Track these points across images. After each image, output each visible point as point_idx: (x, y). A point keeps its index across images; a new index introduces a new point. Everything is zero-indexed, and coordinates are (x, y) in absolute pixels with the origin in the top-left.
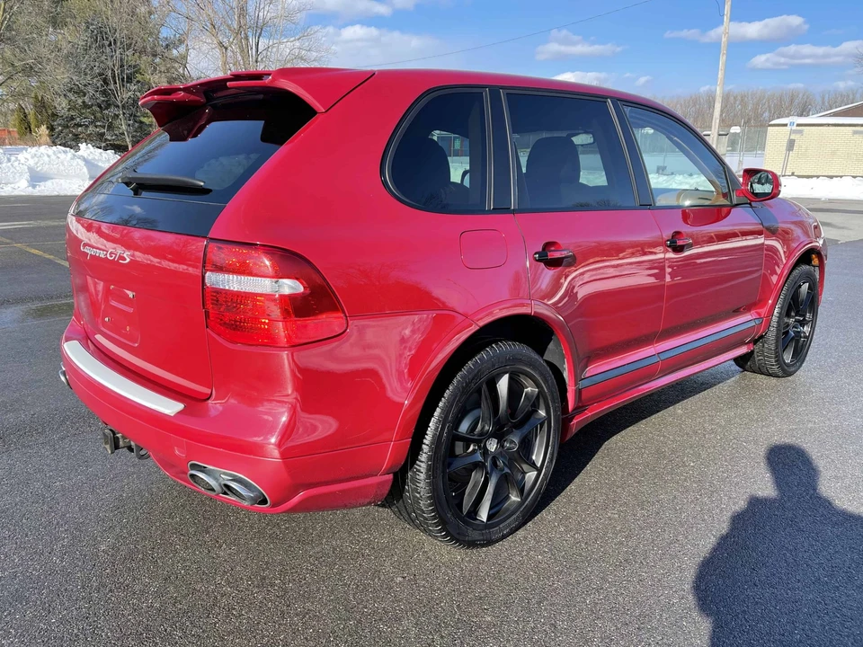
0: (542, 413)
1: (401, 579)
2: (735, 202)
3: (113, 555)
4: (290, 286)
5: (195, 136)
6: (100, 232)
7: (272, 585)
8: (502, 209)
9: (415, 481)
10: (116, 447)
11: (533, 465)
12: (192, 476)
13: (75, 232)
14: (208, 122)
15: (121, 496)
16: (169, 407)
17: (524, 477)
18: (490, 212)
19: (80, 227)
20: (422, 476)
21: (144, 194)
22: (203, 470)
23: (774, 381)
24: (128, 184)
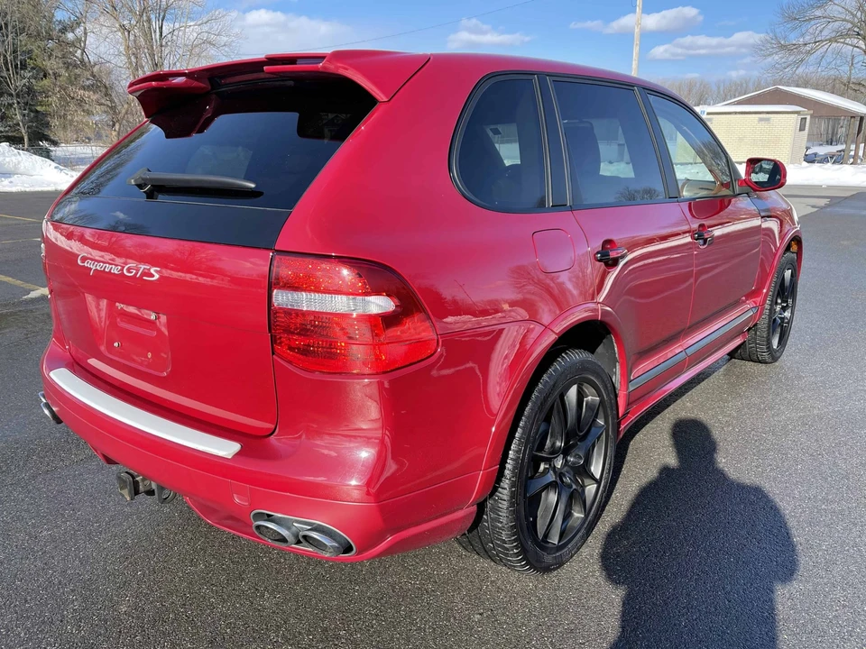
0: (601, 422)
2: (737, 191)
3: (138, 618)
4: (380, 304)
5: (201, 131)
7: (338, 637)
8: (559, 206)
9: (496, 510)
10: (137, 492)
11: (592, 477)
12: (258, 527)
13: (54, 240)
14: (216, 114)
15: (126, 542)
16: (225, 449)
17: (584, 491)
18: (549, 210)
19: (59, 236)
20: (504, 505)
21: (161, 198)
22: (269, 518)
24: (140, 186)
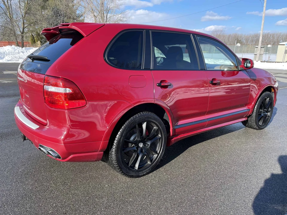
0: (160, 135)
1: (107, 186)
2: (239, 69)
3: (22, 173)
4: (68, 91)
5: (55, 42)
6: (26, 73)
8: (147, 69)
9: (111, 154)
11: (156, 153)
13: (19, 73)
14: (59, 39)
15: (31, 155)
16: (34, 127)
17: (153, 156)
18: (142, 70)
20: (113, 153)
21: (35, 61)
22: (42, 147)
23: (255, 131)
24: (30, 58)
